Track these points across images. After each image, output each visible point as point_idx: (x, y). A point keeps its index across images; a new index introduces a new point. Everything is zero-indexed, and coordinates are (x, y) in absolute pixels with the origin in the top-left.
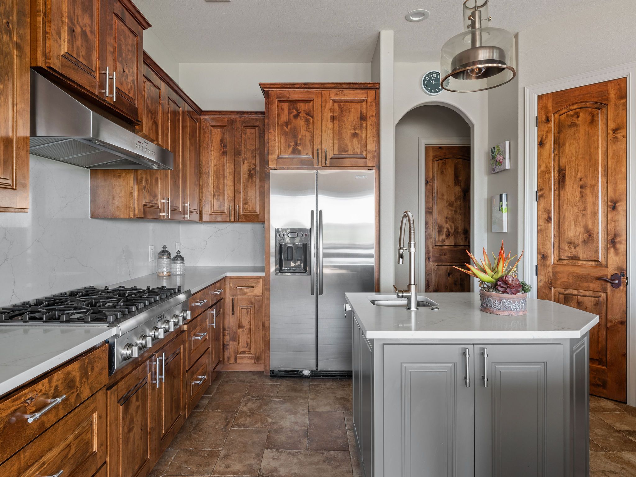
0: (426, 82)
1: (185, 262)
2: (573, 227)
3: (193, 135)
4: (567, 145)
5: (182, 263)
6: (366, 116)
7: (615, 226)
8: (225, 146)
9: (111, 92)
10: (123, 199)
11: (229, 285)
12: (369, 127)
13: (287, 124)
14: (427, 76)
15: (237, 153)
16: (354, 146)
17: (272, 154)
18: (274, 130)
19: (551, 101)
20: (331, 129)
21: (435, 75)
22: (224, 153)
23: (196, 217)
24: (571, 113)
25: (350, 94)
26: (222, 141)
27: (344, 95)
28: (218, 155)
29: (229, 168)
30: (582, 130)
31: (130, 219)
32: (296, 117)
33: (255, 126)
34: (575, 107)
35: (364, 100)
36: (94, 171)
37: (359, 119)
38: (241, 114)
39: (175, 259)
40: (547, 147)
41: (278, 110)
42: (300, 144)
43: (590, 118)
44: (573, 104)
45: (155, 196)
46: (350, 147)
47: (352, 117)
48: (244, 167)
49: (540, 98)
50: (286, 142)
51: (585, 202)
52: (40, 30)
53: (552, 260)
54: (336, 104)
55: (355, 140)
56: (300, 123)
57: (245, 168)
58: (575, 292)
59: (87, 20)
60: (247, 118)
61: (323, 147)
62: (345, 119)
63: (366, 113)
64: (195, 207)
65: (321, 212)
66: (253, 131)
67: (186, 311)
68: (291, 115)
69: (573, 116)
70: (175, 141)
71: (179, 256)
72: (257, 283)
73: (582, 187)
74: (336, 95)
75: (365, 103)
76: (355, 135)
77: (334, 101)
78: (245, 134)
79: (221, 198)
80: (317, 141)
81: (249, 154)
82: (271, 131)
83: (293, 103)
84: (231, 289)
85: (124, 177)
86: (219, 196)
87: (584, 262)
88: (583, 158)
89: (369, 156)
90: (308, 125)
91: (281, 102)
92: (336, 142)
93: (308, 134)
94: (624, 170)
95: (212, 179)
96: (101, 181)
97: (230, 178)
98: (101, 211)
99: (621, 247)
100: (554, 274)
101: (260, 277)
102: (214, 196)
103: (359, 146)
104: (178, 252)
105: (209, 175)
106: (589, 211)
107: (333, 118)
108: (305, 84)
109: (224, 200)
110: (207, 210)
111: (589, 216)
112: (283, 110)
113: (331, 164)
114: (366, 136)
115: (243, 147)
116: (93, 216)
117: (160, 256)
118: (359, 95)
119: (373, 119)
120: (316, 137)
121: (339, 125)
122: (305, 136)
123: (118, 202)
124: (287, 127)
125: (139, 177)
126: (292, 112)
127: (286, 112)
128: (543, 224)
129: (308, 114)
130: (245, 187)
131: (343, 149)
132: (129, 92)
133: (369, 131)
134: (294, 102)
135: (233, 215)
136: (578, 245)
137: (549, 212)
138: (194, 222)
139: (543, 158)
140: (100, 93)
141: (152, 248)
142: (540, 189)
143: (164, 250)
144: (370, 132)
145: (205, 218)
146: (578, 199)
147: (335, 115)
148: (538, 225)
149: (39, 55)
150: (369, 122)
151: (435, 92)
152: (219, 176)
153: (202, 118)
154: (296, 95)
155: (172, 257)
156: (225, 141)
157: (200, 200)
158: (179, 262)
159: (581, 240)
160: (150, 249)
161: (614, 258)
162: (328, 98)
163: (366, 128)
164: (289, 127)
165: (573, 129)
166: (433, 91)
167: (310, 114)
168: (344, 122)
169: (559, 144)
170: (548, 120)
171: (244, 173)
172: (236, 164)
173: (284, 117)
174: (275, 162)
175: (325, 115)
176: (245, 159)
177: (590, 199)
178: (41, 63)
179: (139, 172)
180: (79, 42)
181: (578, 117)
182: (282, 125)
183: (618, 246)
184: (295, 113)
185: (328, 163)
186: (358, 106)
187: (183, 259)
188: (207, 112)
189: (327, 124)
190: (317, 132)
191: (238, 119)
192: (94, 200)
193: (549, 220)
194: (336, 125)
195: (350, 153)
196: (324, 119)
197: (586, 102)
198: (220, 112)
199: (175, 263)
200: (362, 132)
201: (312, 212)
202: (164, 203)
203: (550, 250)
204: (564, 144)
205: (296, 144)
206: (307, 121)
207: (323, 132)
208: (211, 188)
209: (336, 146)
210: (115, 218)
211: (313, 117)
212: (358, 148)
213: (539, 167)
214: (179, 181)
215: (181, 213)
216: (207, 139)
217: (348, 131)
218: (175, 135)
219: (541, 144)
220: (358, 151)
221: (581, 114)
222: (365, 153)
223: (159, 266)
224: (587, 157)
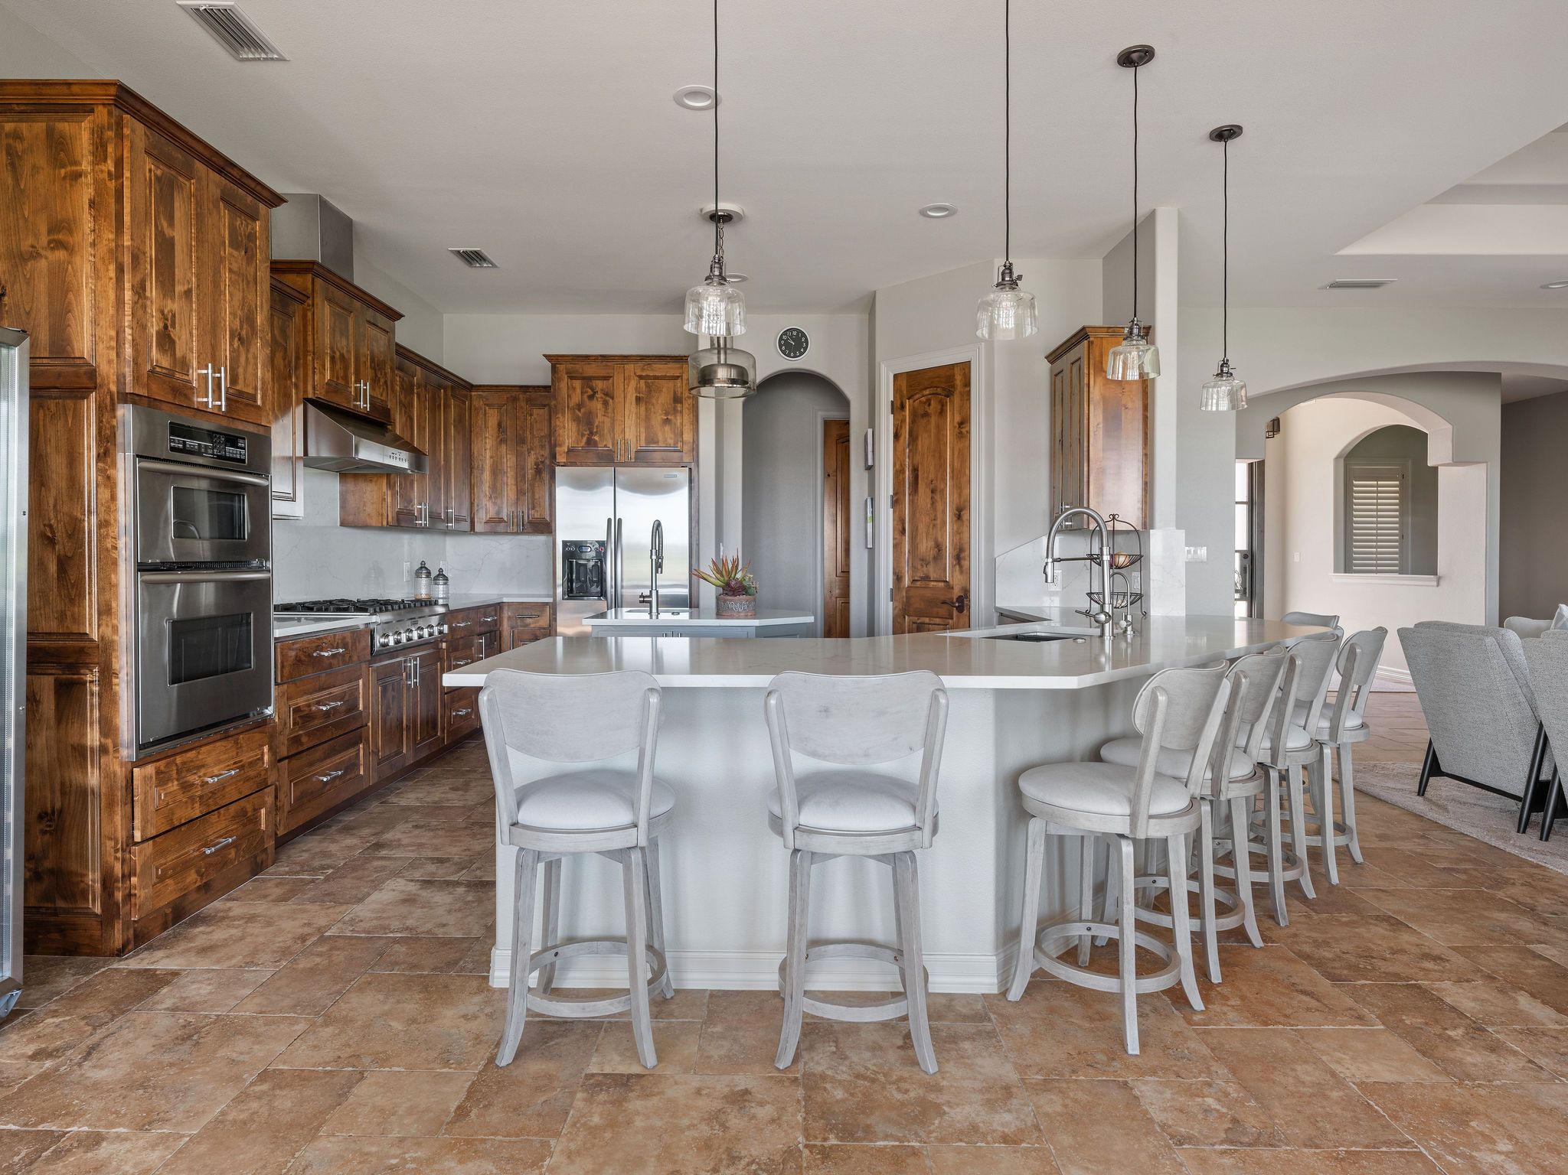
0: (783, 342)
1: (449, 582)
2: (925, 541)
3: (460, 420)
4: (920, 438)
5: (445, 584)
6: (682, 398)
7: (960, 539)
8: (505, 432)
9: (365, 403)
10: (374, 506)
11: (506, 614)
12: (685, 411)
13: (579, 406)
14: (785, 333)
15: (521, 441)
16: (666, 435)
17: (560, 446)
18: (564, 416)
19: (905, 382)
20: (636, 413)
21: (795, 333)
22: (501, 442)
23: (466, 526)
24: (923, 399)
25: (660, 369)
26: (499, 425)
27: (652, 370)
28: (495, 443)
29: (509, 461)
30: (933, 420)
31: (381, 528)
32: (591, 397)
33: (545, 406)
34: (927, 392)
35: (678, 377)
36: (344, 476)
37: (672, 401)
38: (525, 389)
39: (436, 578)
40: (902, 439)
41: (568, 388)
42: (597, 432)
43: (940, 407)
44: (926, 388)
45: (411, 501)
46: (661, 438)
47: (663, 398)
48: (529, 459)
49: (896, 376)
50: (579, 430)
51: (935, 510)
52: (310, 367)
53: (907, 582)
54: (642, 381)
55: (667, 428)
56: (597, 405)
57: (530, 461)
58: (927, 620)
59: (344, 342)
60: (534, 395)
61: (627, 437)
62: (654, 401)
63: (682, 393)
64: (465, 513)
65: (620, 520)
66: (541, 411)
67: (443, 625)
68: (585, 396)
69: (925, 403)
70: (434, 433)
71: (441, 576)
72: (543, 612)
73: (933, 492)
74: (643, 370)
75: (679, 380)
76: (667, 421)
77: (641, 377)
78: (531, 415)
79: (499, 501)
80: (618, 430)
81: (536, 442)
82: (560, 415)
83: (587, 380)
84: (509, 618)
85: (376, 482)
86: (496, 498)
87: (935, 583)
88: (934, 456)
89: (686, 448)
90: (606, 409)
91: (571, 378)
92: (643, 430)
93: (607, 420)
94: (967, 471)
95: (487, 475)
96: (350, 485)
97: (511, 474)
98: (351, 518)
99: (965, 563)
100: (908, 598)
101: (547, 604)
102: (490, 498)
103: (672, 436)
104: (441, 570)
105: (483, 469)
106: (939, 521)
107: (638, 400)
108: (601, 356)
109: (502, 503)
110: (481, 517)
111: (939, 527)
112: (574, 389)
113: (636, 458)
114: (682, 424)
115: (528, 433)
116: (343, 524)
117: (418, 574)
118: (672, 369)
119: (690, 401)
120: (617, 423)
121: (646, 409)
122: (603, 422)
123: (370, 509)
124: (579, 410)
125: (392, 481)
126: (587, 392)
127: (578, 391)
128: (897, 536)
129: (607, 395)
130: (532, 486)
131: (651, 440)
132: (382, 395)
133: (685, 417)
134: (590, 378)
135: (515, 524)
136: (929, 563)
137: (903, 522)
138: (464, 533)
139: (898, 454)
140: (355, 405)
141: (408, 566)
142: (896, 493)
143: (423, 567)
144: (687, 418)
145: (478, 527)
146: (929, 506)
147: (641, 395)
148: (894, 539)
149: (310, 388)
150: (686, 405)
151: (795, 357)
152: (496, 471)
153: (473, 394)
154: (591, 370)
155: (433, 576)
156: (503, 425)
157: (472, 504)
158: (441, 582)
159: (931, 556)
160: (406, 566)
161: (959, 577)
162: (632, 374)
163: (681, 412)
164: (582, 410)
165: (925, 420)
166: (792, 354)
167: (609, 394)
168: (653, 405)
169: (913, 437)
170: (903, 407)
171: (529, 467)
172: (519, 455)
173: (576, 398)
174: (564, 455)
175: (629, 395)
176: (532, 449)
177: (939, 507)
178: (310, 396)
179: (392, 476)
180: (338, 366)
181: (929, 405)
182: (573, 409)
183: (963, 562)
184: (590, 392)
185: (633, 457)
186: (671, 384)
187: (446, 579)
188: (480, 386)
189: (631, 407)
190: (619, 417)
191: (521, 396)
192: (343, 507)
193: (903, 532)
194: (643, 408)
195: (660, 444)
196: (628, 401)
197: (937, 387)
198: (497, 386)
199: (436, 584)
200: (675, 417)
201: (609, 520)
202: (421, 509)
203: (904, 568)
204: (917, 438)
205: (592, 433)
206: (606, 404)
207: (626, 417)
208: (486, 488)
209: (643, 438)
210: (365, 527)
211: (613, 398)
212: (671, 438)
213: (894, 465)
214: (440, 482)
215: (443, 521)
216: (480, 422)
217: (657, 418)
218: (435, 425)
219: (896, 436)
220: (671, 442)
221: (932, 402)
222: (679, 444)
223: (416, 586)
224: (937, 455)
